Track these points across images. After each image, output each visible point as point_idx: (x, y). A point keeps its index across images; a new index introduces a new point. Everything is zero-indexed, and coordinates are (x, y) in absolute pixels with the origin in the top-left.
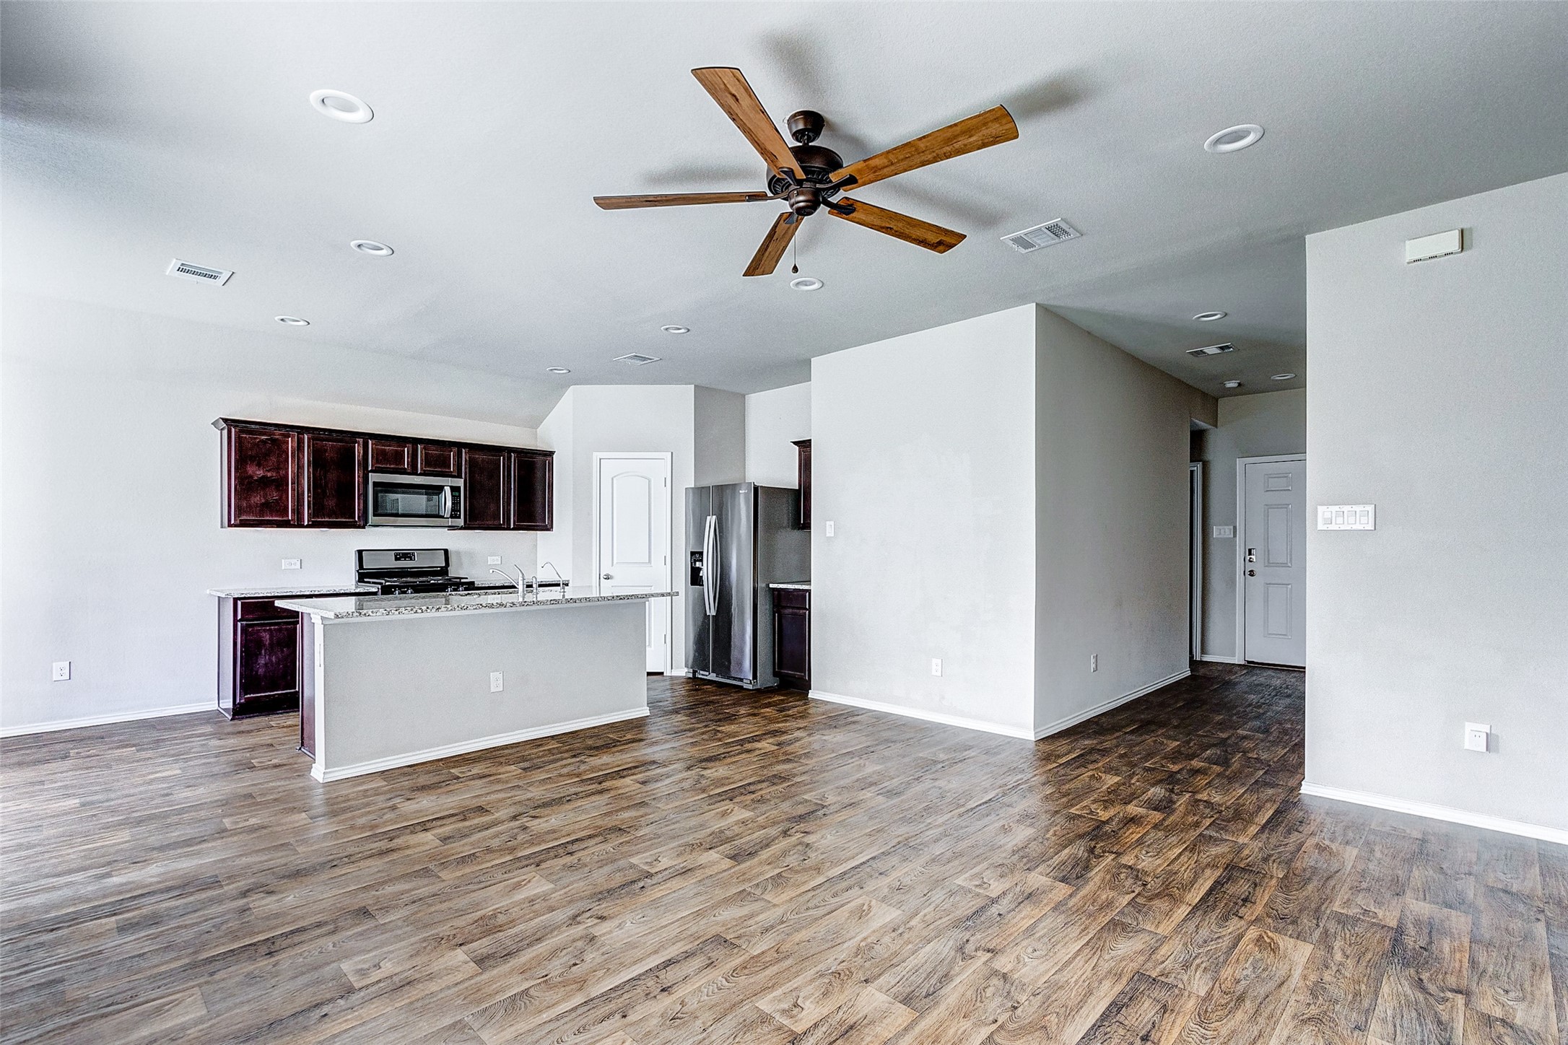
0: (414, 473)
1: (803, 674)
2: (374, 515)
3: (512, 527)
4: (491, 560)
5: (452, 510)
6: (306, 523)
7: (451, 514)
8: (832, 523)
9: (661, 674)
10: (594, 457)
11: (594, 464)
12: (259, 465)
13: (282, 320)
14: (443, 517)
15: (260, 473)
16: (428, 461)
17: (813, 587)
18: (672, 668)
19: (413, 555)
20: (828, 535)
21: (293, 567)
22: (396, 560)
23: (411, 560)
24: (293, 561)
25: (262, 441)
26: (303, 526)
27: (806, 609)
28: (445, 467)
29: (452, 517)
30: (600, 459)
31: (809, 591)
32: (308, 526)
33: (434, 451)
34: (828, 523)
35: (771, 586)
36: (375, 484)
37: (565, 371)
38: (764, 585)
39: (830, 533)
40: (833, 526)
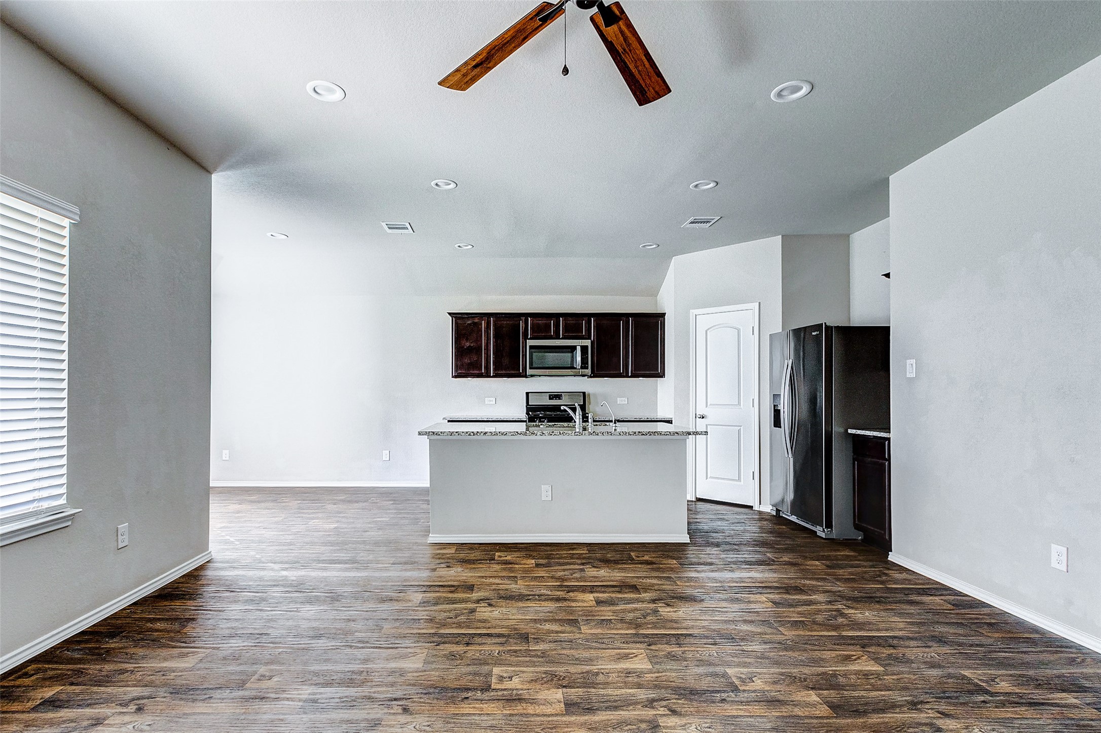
0: (558, 337)
1: (883, 532)
2: (530, 368)
3: (630, 375)
4: (620, 401)
5: (582, 363)
6: (492, 375)
7: (581, 366)
8: (913, 361)
9: (751, 507)
10: (691, 314)
11: (691, 320)
12: (467, 340)
13: (459, 246)
14: (576, 368)
15: (468, 344)
16: (566, 329)
17: (892, 435)
18: (760, 504)
19: (561, 395)
20: (908, 375)
21: (491, 403)
22: (549, 399)
23: (560, 399)
24: (491, 399)
25: (469, 324)
26: (490, 377)
27: (886, 460)
28: (579, 332)
29: (582, 368)
30: (696, 315)
31: (889, 439)
32: (493, 377)
33: (571, 321)
34: (908, 362)
35: (850, 431)
36: (531, 347)
37: (654, 246)
38: (842, 430)
39: (911, 374)
40: (914, 365)
